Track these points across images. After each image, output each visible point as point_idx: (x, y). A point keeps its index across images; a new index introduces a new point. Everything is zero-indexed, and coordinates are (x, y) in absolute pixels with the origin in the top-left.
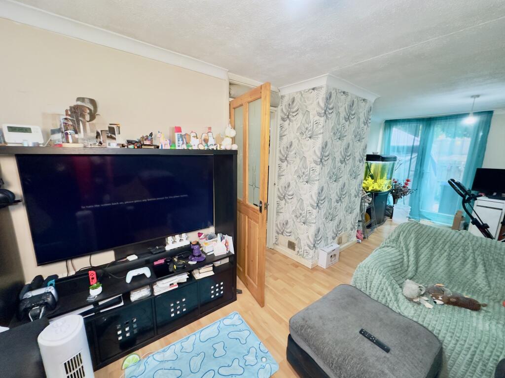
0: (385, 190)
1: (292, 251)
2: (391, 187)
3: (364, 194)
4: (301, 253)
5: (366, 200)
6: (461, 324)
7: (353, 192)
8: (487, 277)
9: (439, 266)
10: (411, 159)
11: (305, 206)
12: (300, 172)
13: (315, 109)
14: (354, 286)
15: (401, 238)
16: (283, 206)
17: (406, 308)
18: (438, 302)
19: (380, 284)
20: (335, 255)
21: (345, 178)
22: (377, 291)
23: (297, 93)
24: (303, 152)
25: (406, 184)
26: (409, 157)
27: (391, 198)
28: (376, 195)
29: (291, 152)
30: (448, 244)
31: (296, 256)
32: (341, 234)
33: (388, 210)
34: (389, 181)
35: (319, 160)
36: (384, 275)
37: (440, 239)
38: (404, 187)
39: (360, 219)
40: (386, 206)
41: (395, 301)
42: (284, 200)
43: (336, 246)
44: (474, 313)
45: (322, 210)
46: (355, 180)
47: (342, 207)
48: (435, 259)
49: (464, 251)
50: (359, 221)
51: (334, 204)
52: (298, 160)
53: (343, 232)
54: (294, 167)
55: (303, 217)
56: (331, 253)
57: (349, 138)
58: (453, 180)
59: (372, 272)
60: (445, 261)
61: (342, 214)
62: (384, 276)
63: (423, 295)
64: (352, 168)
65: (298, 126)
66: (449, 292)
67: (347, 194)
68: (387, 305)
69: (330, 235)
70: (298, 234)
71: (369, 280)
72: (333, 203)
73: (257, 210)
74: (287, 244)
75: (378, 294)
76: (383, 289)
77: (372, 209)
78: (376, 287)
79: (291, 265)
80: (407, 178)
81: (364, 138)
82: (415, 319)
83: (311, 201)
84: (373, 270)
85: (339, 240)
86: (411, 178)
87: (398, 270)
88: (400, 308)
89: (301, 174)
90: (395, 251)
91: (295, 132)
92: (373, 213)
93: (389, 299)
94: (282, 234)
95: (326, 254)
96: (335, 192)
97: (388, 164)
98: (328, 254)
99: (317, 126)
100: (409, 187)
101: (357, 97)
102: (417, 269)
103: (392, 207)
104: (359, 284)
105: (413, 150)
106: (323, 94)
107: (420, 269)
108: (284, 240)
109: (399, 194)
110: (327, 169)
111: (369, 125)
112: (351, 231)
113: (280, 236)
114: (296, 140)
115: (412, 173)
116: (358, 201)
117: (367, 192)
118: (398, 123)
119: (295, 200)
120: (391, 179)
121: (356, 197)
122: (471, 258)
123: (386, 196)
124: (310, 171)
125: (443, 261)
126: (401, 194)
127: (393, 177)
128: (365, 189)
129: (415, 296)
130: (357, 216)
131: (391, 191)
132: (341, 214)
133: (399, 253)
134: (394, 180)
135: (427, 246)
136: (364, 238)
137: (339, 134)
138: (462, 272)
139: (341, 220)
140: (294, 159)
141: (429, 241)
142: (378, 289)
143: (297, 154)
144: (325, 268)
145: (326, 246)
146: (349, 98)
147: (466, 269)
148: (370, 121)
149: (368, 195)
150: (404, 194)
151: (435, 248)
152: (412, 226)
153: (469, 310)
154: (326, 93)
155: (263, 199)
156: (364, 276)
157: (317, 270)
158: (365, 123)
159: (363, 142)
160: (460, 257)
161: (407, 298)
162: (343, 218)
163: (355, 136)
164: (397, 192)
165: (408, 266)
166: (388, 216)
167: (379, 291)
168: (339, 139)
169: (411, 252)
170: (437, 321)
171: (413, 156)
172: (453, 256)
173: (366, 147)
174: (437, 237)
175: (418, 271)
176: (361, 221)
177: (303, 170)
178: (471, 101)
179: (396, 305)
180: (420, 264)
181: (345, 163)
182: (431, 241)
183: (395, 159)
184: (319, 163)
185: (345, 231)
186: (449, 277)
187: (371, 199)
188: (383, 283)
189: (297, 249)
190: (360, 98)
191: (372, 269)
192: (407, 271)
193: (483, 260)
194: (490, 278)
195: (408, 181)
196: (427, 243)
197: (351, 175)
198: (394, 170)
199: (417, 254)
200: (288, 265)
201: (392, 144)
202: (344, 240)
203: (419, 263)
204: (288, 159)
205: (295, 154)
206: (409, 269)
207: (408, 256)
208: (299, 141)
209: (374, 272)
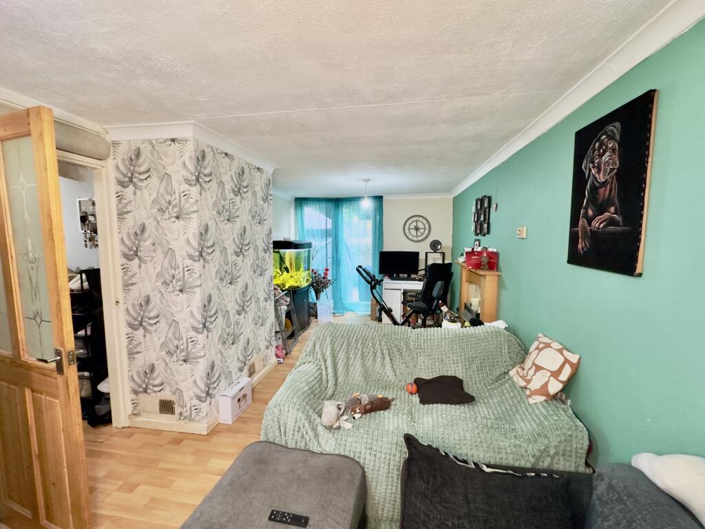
0: (305, 284)
1: (169, 416)
2: (311, 280)
3: (280, 293)
4: (185, 414)
5: (282, 301)
6: (376, 433)
7: (262, 295)
8: (392, 366)
9: (356, 370)
10: (326, 244)
11: (183, 330)
12: (167, 275)
13: (179, 173)
14: (265, 440)
15: (317, 347)
16: (141, 339)
17: (327, 441)
18: (357, 416)
19: (296, 422)
20: (245, 396)
21: (246, 275)
22: (293, 434)
23: (143, 142)
24: (168, 242)
25: (326, 274)
26: (324, 243)
27: (313, 293)
28: (294, 292)
29: (145, 241)
30: (360, 341)
31: (177, 423)
32: (252, 360)
33: (312, 308)
34: (307, 272)
35: (197, 254)
36: (299, 407)
37: (353, 338)
38: (324, 278)
39: (278, 330)
40: (309, 303)
41: (315, 437)
42: (141, 329)
43: (245, 380)
44: (386, 413)
45: (214, 331)
46: (261, 278)
47: (247, 321)
48: (351, 362)
49: (374, 345)
50: (276, 332)
51: (233, 318)
52: (159, 255)
53: (255, 356)
54: (155, 268)
55: (182, 351)
56: (237, 394)
57: (244, 219)
58: (360, 267)
59: (284, 410)
60: (360, 361)
61: (249, 330)
62: (299, 410)
63: (342, 415)
64: (254, 261)
65: (152, 198)
66: (365, 399)
67: (253, 300)
68: (307, 449)
69: (234, 365)
70: (176, 383)
71: (282, 423)
72: (231, 316)
73: (53, 371)
74: (157, 408)
75: (295, 438)
76: (300, 428)
77: (292, 313)
78: (292, 428)
79: (168, 443)
80: (325, 267)
81: (266, 220)
82: (337, 452)
83: (192, 321)
84: (286, 406)
85: (250, 370)
86: (330, 267)
87: (317, 392)
88: (320, 446)
89: (169, 278)
90: (312, 367)
91: (148, 209)
92: (294, 317)
93: (308, 439)
94: (145, 391)
95: (230, 399)
96: (234, 299)
97: (303, 251)
98: (233, 398)
99: (187, 200)
100: (329, 277)
101: (249, 165)
102: (336, 381)
103: (315, 304)
104: (272, 434)
105: (327, 233)
106: (189, 151)
107: (339, 381)
108: (151, 401)
109: (320, 287)
110: (213, 267)
111: (270, 202)
112: (266, 351)
113: (142, 396)
114: (151, 220)
115: (330, 260)
116: (270, 306)
117: (283, 291)
118: (309, 203)
119: (163, 325)
120: (309, 270)
121: (267, 301)
122: (379, 350)
123: (306, 291)
124: (184, 273)
125: (358, 363)
126: (323, 287)
127: (311, 268)
128: (281, 286)
129: (334, 421)
130: (272, 327)
131: (311, 285)
132: (247, 330)
133: (316, 369)
134: (313, 270)
135: (342, 349)
136: (287, 354)
137: (228, 213)
138: (374, 368)
139: (248, 340)
140: (154, 254)
141: (343, 342)
142: (294, 430)
143: (156, 245)
144: (231, 423)
145: (229, 385)
146: (235, 164)
147: (377, 364)
148: (271, 198)
149: (285, 294)
150: (325, 286)
151: (350, 349)
152: (327, 329)
153: (382, 412)
154: (196, 151)
155: (63, 345)
156: (276, 420)
157: (218, 432)
158: (265, 200)
159: (266, 226)
160: (371, 353)
161: (326, 427)
162: (251, 336)
163: (253, 217)
164: (318, 285)
165: (327, 382)
166: (313, 316)
167: (296, 434)
168: (228, 220)
169: (329, 362)
170: (356, 442)
171: (328, 241)
172: (366, 354)
173: (271, 232)
174: (350, 336)
175: (338, 384)
176: (279, 332)
177: (172, 272)
178: (363, 184)
179: (316, 443)
180: (339, 374)
181: (243, 255)
182: (345, 343)
183: (309, 245)
184: (197, 258)
185: (257, 354)
186: (365, 379)
187: (288, 299)
188: (298, 419)
189: (177, 410)
190: (252, 165)
191: (284, 405)
192: (326, 388)
193: (388, 349)
194: (395, 366)
195: (327, 270)
196: (342, 346)
197: (254, 271)
198: (311, 259)
199: (334, 362)
200: (162, 446)
201: (306, 227)
202: (257, 367)
203: (337, 373)
204: (139, 254)
205: (154, 244)
206: (329, 385)
207: (326, 368)
208: (158, 223)
209: (286, 409)
